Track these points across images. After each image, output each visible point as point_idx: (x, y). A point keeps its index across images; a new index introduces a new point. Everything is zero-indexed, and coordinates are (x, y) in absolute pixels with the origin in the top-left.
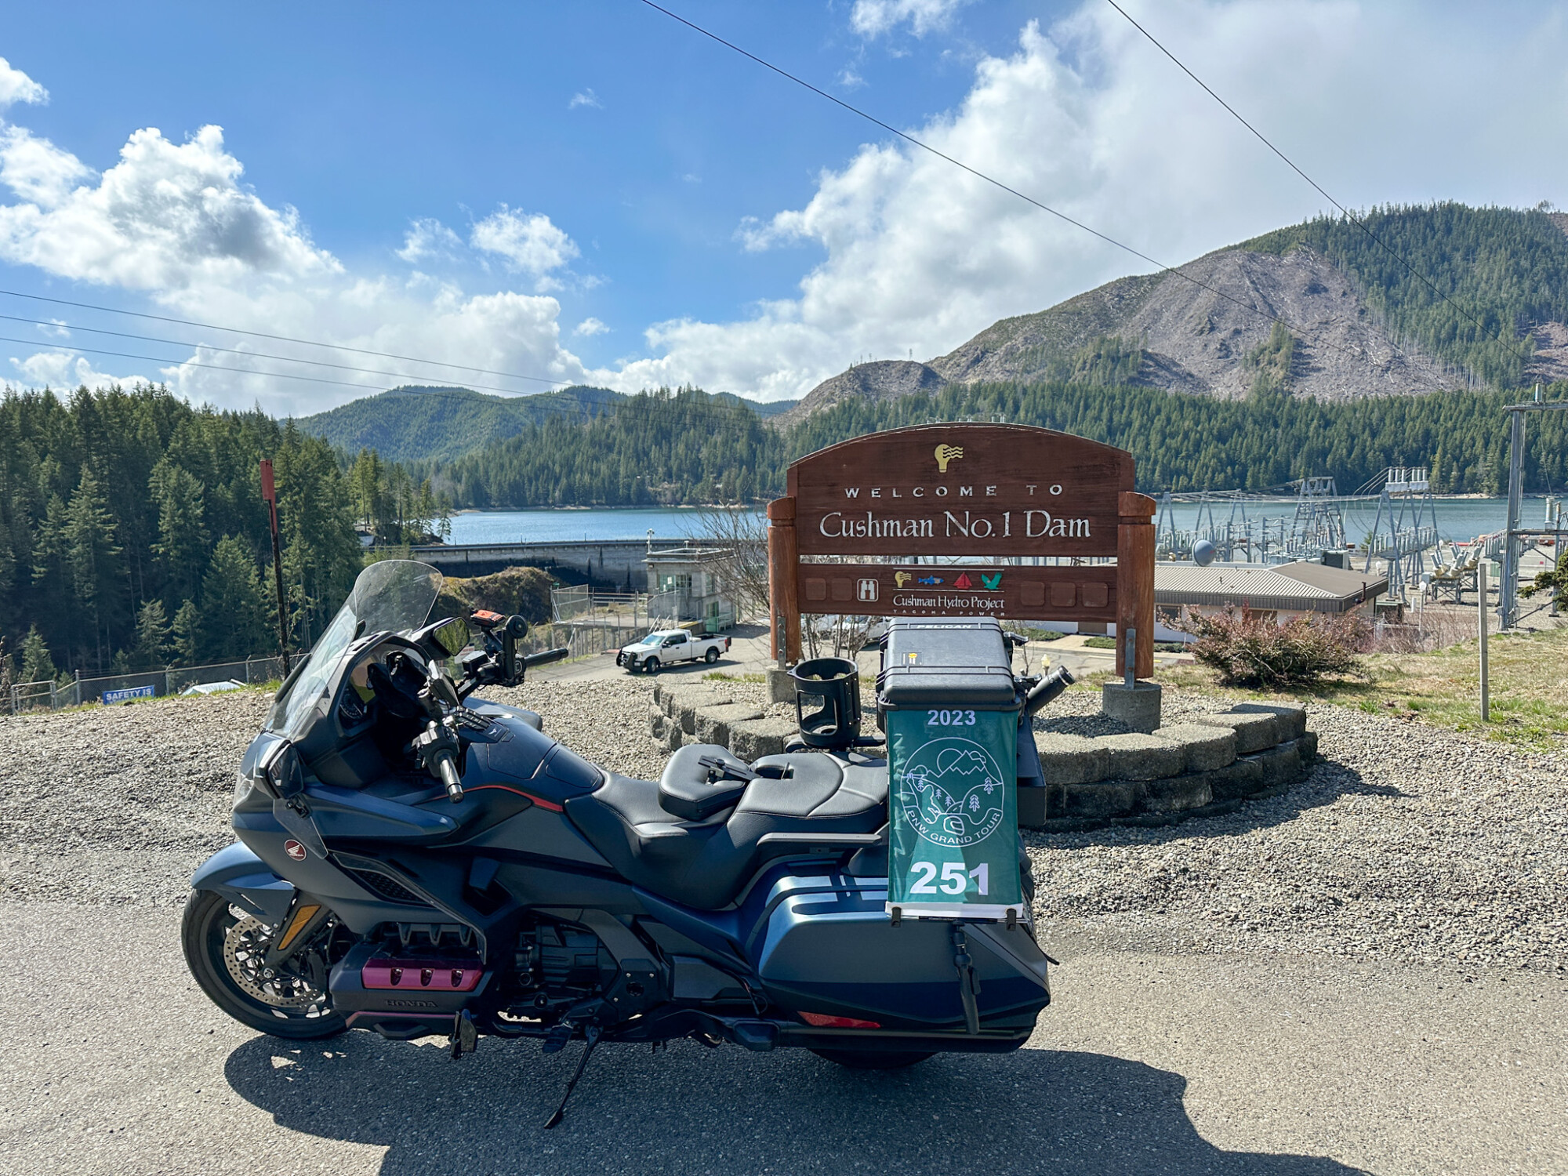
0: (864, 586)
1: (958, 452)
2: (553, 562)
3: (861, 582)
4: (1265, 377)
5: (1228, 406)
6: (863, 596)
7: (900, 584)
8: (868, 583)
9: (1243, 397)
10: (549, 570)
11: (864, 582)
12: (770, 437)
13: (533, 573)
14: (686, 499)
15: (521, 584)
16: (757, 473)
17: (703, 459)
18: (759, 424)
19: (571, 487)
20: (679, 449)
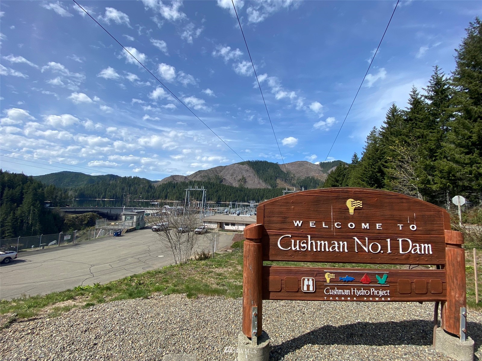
0: (306, 282)
1: (359, 204)
2: (98, 212)
3: (304, 279)
4: (241, 184)
5: (235, 188)
6: (305, 288)
7: (328, 281)
8: (308, 280)
9: (238, 187)
11: (306, 280)
12: (153, 187)
13: (93, 214)
14: (133, 198)
15: (89, 216)
16: (150, 194)
17: (138, 191)
18: (151, 184)
19: (105, 195)
20: (132, 188)
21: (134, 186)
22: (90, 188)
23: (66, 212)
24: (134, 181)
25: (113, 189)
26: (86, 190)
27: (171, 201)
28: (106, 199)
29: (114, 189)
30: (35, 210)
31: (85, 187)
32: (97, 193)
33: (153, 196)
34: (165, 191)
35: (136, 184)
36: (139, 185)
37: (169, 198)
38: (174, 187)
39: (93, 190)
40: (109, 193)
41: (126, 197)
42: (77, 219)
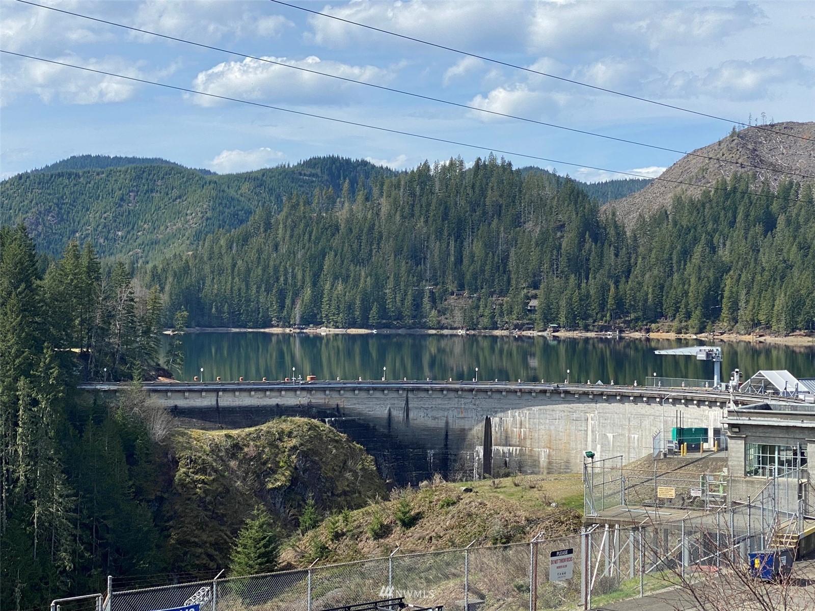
2: (337, 411)
10: (332, 424)
12: (612, 231)
13: (312, 428)
14: (485, 321)
15: (294, 442)
16: (592, 286)
17: (512, 264)
18: (594, 211)
19: (317, 299)
20: (475, 247)
21: (483, 228)
22: (227, 260)
23: (176, 411)
24: (483, 193)
25: (357, 261)
26: (207, 269)
27: (751, 338)
28: (323, 331)
29: (363, 254)
30: (35, 402)
31: (203, 251)
32: (268, 291)
33: (620, 302)
34: (696, 258)
35: (498, 211)
36: (517, 222)
37: (735, 308)
38: (770, 225)
39: (248, 270)
40: (340, 287)
41: (442, 312)
42: (234, 456)
